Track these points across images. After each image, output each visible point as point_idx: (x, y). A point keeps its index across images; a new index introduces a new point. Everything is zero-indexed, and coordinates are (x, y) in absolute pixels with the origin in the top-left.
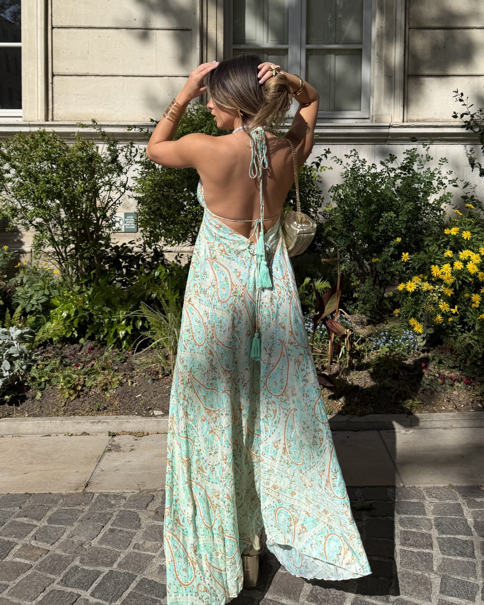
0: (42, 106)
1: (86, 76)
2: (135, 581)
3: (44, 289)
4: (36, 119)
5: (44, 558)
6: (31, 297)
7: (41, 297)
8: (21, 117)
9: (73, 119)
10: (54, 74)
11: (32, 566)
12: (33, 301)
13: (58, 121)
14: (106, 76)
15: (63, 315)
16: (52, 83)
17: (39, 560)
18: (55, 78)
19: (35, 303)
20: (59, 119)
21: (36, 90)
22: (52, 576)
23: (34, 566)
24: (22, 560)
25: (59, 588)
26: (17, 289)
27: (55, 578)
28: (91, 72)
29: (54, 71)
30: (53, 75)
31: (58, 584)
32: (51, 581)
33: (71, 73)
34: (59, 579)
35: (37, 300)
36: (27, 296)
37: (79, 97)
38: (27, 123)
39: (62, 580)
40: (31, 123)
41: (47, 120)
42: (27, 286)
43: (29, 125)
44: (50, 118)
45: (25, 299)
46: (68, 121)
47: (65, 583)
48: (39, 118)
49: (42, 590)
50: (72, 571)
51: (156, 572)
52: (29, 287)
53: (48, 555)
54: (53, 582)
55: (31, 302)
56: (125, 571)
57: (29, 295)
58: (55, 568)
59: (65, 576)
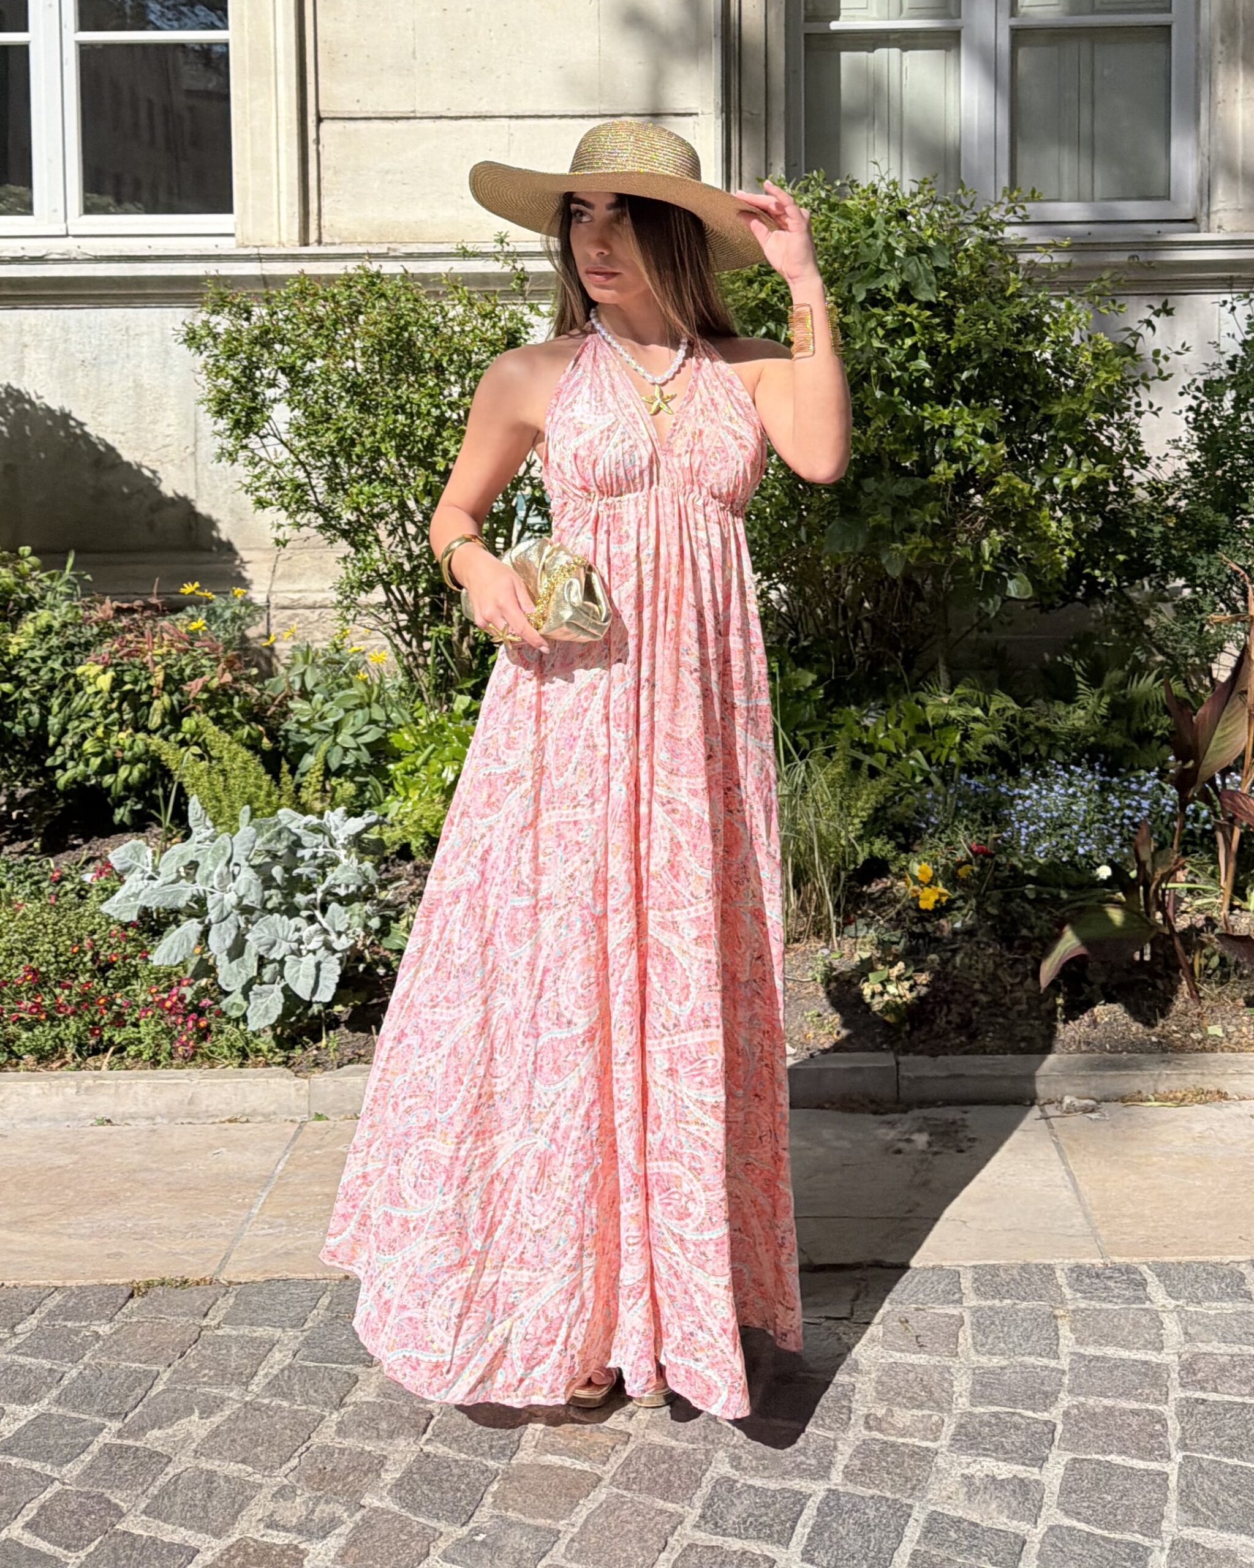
0: (291, 205)
1: (408, 118)
2: (911, 1521)
3: (369, 705)
4: (275, 240)
5: (625, 1455)
6: (337, 727)
7: (365, 729)
8: (232, 235)
9: (374, 240)
10: (323, 115)
11: (600, 1479)
12: (345, 738)
13: (333, 244)
14: (461, 118)
15: (444, 775)
16: (318, 141)
17: (612, 1459)
18: (324, 126)
19: (351, 743)
20: (337, 240)
21: (274, 161)
22: (670, 1507)
23: (607, 1478)
24: (568, 1462)
25: (703, 1537)
26: (292, 705)
27: (681, 1510)
28: (421, 110)
29: (321, 108)
30: (320, 120)
31: (697, 1526)
32: (675, 1519)
33: (369, 110)
34: (693, 1515)
35: (355, 736)
36: (327, 725)
37: (389, 177)
38: (255, 251)
39: (702, 1517)
40: (263, 251)
41: (305, 243)
42: (319, 697)
43: (260, 258)
44: (313, 236)
45: (320, 732)
46: (360, 244)
47: (716, 1524)
48: (284, 239)
49: (660, 1546)
50: (722, 1491)
51: (962, 1496)
52: (325, 701)
53: (631, 1446)
54: (681, 1523)
55: (339, 740)
56: (871, 1492)
57: (330, 721)
58: (669, 1484)
59: (709, 1505)
